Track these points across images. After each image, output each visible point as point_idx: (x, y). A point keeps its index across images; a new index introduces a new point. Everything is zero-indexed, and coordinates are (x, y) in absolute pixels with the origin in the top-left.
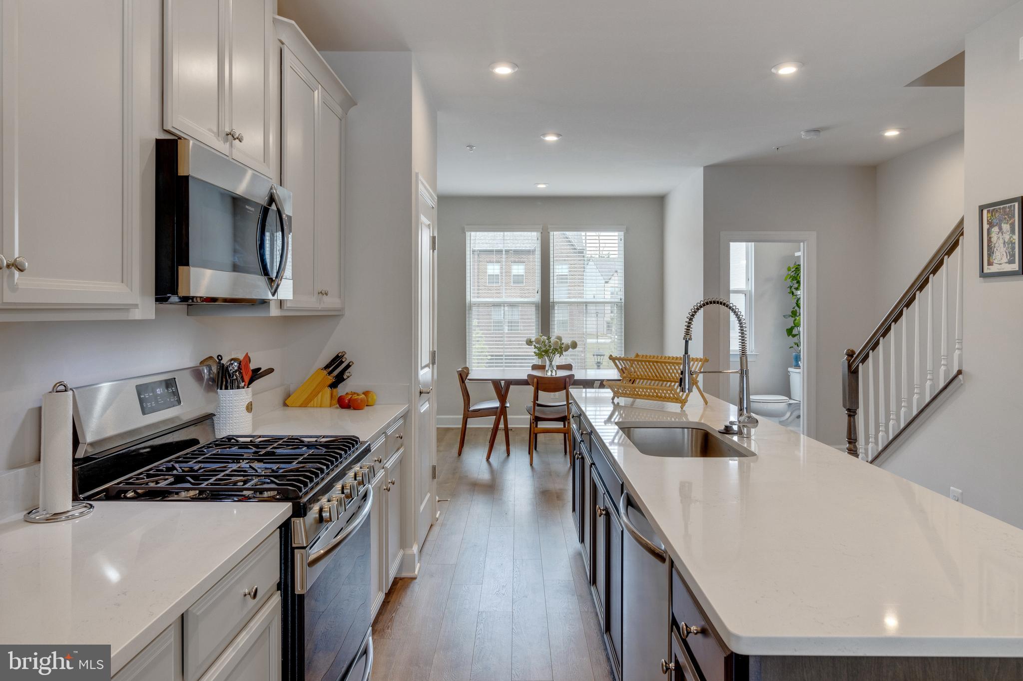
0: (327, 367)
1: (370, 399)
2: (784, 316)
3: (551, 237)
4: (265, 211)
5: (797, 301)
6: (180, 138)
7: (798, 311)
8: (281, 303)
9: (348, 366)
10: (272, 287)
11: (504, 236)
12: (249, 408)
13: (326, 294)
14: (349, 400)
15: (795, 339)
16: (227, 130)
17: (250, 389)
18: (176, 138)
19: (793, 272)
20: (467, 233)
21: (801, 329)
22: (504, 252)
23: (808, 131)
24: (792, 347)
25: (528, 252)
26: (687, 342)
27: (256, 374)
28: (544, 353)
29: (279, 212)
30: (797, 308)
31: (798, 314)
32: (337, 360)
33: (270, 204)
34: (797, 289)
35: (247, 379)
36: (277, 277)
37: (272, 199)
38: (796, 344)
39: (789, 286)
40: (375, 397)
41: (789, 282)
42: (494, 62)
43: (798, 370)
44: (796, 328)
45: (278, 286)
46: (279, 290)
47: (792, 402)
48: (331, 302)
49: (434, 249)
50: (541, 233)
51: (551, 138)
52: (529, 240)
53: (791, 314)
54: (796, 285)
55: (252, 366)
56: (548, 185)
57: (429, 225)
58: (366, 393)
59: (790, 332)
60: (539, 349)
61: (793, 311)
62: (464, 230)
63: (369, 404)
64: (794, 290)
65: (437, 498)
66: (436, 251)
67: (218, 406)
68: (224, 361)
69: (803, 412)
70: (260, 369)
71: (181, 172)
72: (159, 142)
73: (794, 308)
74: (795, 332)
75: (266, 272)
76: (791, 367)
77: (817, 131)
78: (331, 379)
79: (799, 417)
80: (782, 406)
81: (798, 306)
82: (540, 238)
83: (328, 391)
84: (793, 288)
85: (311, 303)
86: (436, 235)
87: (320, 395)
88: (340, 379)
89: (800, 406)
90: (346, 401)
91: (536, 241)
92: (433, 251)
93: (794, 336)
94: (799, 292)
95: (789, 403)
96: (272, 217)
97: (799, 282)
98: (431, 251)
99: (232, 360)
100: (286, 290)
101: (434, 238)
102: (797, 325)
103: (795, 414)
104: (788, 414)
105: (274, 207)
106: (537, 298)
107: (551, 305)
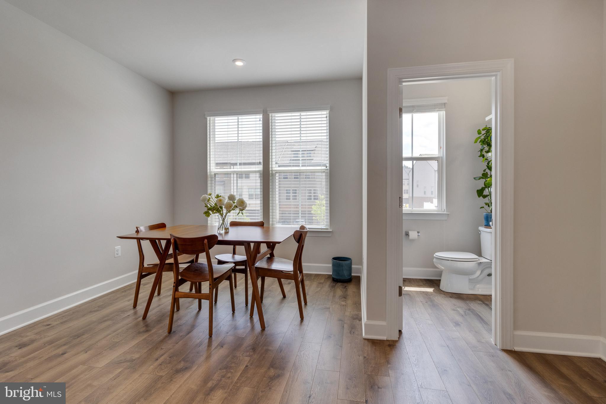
2: (475, 178)
3: (272, 118)
5: (488, 164)
7: (489, 174)
15: (486, 200)
19: (483, 135)
21: (493, 189)
24: (483, 207)
30: (488, 171)
31: (489, 176)
34: (488, 152)
38: (486, 204)
39: (480, 150)
41: (479, 146)
43: (489, 230)
44: (487, 189)
47: (483, 260)
50: (263, 115)
53: (481, 176)
54: (487, 148)
59: (480, 193)
61: (483, 173)
64: (484, 153)
69: (496, 270)
73: (484, 171)
74: (486, 192)
76: (481, 226)
79: (490, 275)
80: (471, 265)
81: (490, 168)
82: (261, 120)
84: (484, 151)
89: (491, 264)
91: (258, 123)
93: (485, 197)
94: (489, 154)
95: (479, 262)
97: (489, 145)
102: (488, 185)
103: (487, 272)
104: (478, 273)
106: (260, 168)
107: (271, 172)
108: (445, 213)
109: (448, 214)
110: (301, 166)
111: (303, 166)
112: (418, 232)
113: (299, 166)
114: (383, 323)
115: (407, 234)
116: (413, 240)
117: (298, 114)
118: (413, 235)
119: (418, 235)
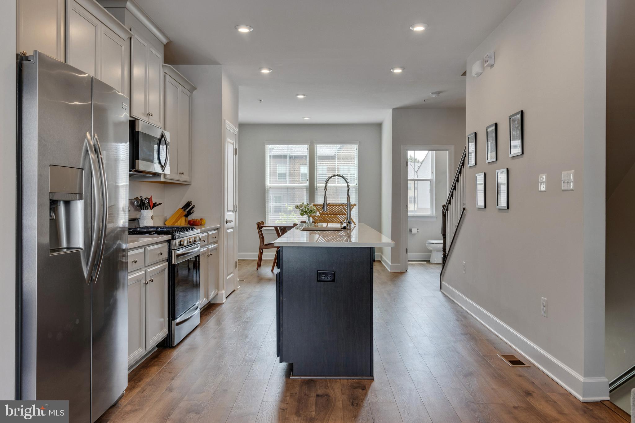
0: (183, 208)
1: (202, 222)
3: (315, 148)
4: (160, 140)
6: (136, 119)
8: (165, 175)
9: (193, 207)
10: (162, 169)
11: (288, 147)
12: (152, 218)
13: (183, 174)
14: (193, 222)
16: (148, 113)
17: (152, 210)
18: (135, 119)
20: (266, 145)
22: (288, 157)
23: (433, 93)
25: (301, 157)
26: (325, 192)
27: (155, 205)
28: (305, 213)
29: (165, 141)
32: (188, 205)
33: (162, 138)
35: (152, 206)
36: (164, 165)
37: (162, 136)
40: (205, 221)
42: (261, 68)
45: (164, 169)
46: (165, 170)
48: (185, 178)
49: (236, 155)
50: (310, 145)
51: (301, 97)
52: (302, 150)
55: (154, 202)
56: (310, 118)
57: (233, 143)
58: (201, 219)
60: (302, 211)
62: (264, 144)
63: (202, 224)
65: (238, 279)
66: (237, 156)
67: (140, 216)
68: (143, 199)
70: (156, 203)
71: (137, 130)
72: (130, 120)
75: (160, 163)
77: (438, 93)
78: (185, 213)
82: (309, 148)
83: (184, 218)
85: (177, 177)
86: (237, 148)
87: (180, 220)
88: (189, 213)
90: (192, 222)
91: (306, 150)
92: (236, 156)
96: (162, 142)
98: (235, 156)
99: (145, 198)
100: (167, 171)
101: (236, 149)
105: (163, 139)
106: (307, 184)
107: (315, 187)
108: (435, 216)
109: (436, 217)
110: (336, 183)
111: (338, 183)
112: (418, 229)
113: (335, 183)
114: (399, 265)
115: (411, 231)
116: (414, 234)
117: (335, 145)
118: (414, 231)
119: (418, 231)
